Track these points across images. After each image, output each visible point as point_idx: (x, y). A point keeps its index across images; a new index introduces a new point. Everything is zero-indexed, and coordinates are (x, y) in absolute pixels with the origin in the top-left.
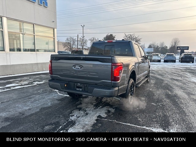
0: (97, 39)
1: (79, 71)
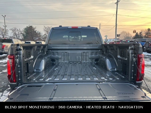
0: (18, 29)
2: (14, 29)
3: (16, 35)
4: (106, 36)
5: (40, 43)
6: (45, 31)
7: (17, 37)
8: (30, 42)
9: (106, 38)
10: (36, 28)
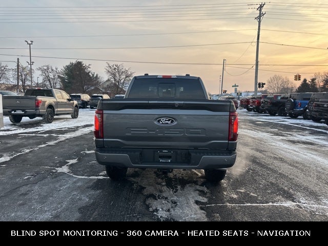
0: (55, 69)
1: (168, 128)
2: (45, 68)
3: (50, 81)
4: (235, 86)
5: (101, 98)
6: (109, 74)
7: (51, 84)
8: (80, 96)
9: (236, 90)
10: (90, 66)
